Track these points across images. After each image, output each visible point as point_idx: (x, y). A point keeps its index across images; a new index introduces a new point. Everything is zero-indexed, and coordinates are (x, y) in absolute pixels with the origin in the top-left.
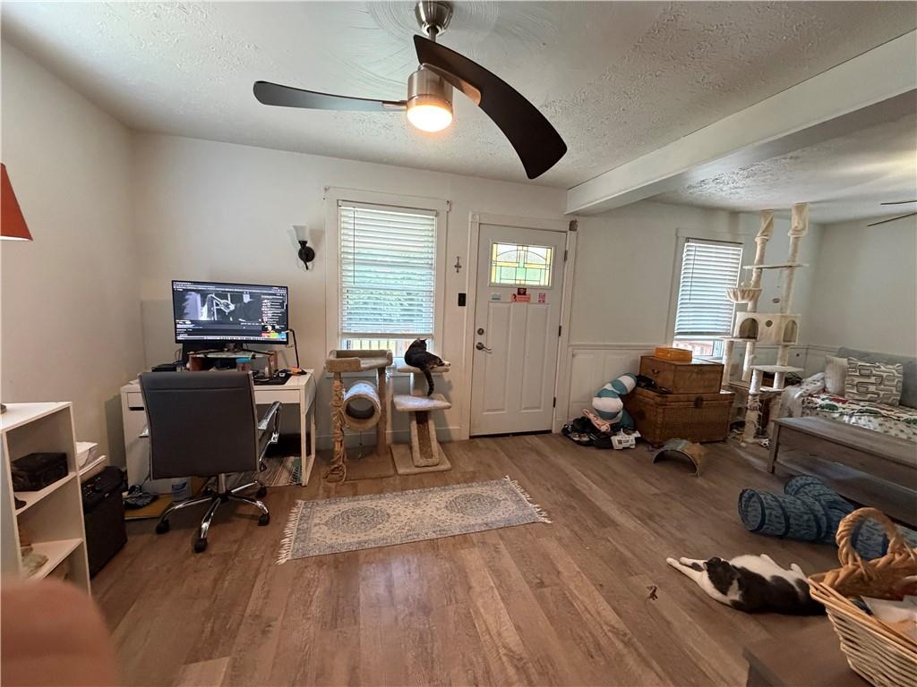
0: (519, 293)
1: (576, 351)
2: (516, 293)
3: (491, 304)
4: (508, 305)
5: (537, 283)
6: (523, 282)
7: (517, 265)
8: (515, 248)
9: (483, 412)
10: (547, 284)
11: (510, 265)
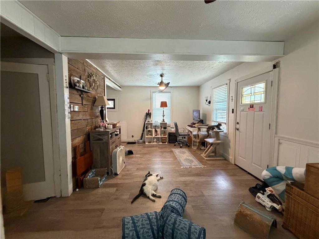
0: (251, 107)
1: (281, 141)
2: (249, 107)
3: (241, 112)
4: (246, 113)
5: (260, 101)
6: (253, 102)
7: (251, 95)
8: (250, 87)
9: (239, 156)
10: (264, 101)
11: (248, 95)
